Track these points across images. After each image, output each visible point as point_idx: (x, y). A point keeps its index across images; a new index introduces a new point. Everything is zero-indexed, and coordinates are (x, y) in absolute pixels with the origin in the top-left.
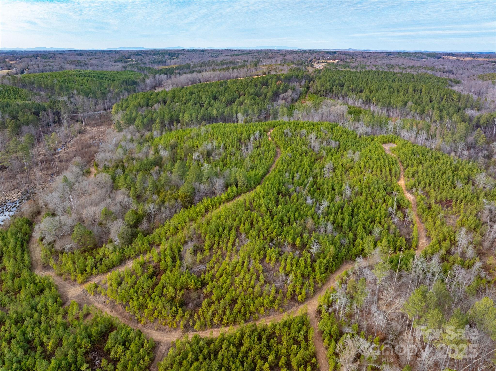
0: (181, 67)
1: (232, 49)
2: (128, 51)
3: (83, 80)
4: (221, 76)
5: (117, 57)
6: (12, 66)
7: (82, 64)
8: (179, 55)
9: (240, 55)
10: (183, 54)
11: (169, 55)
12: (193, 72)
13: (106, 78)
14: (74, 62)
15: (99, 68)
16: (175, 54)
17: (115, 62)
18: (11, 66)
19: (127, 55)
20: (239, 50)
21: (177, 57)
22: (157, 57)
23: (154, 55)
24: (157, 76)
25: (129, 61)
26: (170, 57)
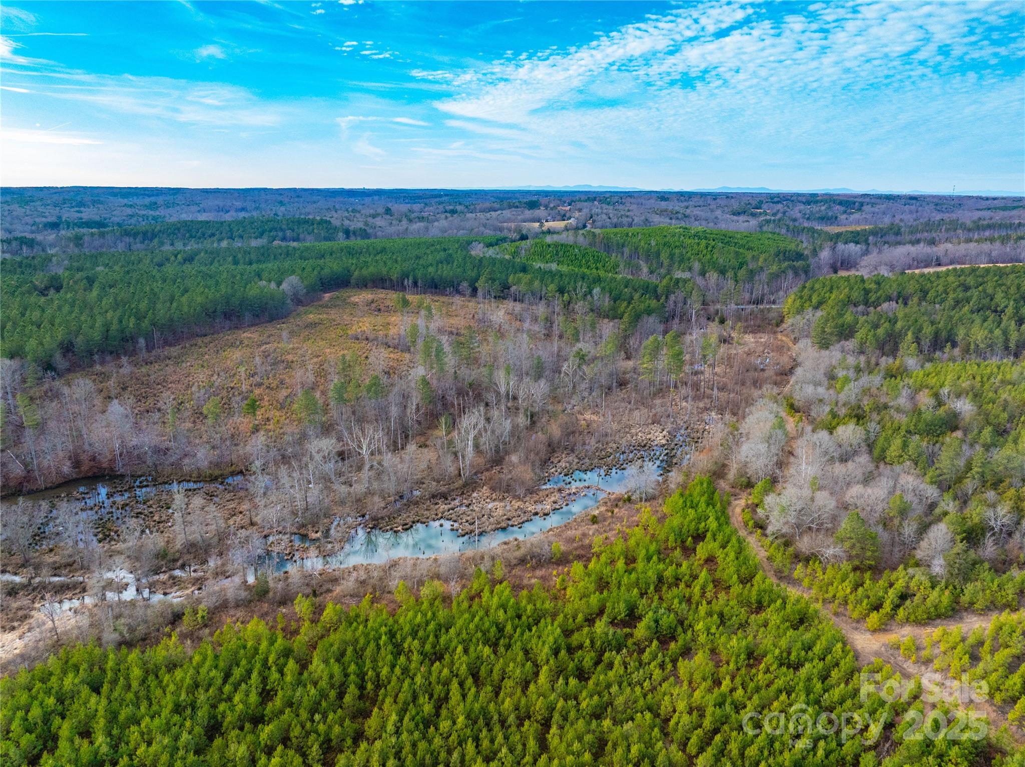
0: (881, 229)
1: (984, 195)
2: (752, 195)
3: (698, 244)
4: (994, 254)
5: (735, 205)
6: (568, 215)
7: (680, 216)
8: (862, 204)
9: (1014, 208)
10: (873, 205)
11: (841, 203)
12: (918, 241)
13: (736, 243)
14: (666, 211)
15: (711, 224)
16: (854, 203)
17: (734, 214)
18: (564, 215)
19: (754, 203)
20: (1003, 198)
21: (859, 209)
22: (815, 208)
23: (808, 203)
24: (841, 246)
25: (760, 214)
26: (843, 209)
